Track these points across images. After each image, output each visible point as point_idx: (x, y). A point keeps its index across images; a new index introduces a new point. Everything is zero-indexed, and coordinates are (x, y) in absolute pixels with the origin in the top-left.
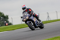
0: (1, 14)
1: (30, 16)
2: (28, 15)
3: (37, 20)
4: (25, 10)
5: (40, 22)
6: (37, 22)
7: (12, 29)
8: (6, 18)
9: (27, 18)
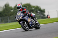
0: (38, 8)
1: (24, 16)
2: (22, 15)
3: (33, 20)
4: (20, 9)
5: (36, 22)
6: (32, 23)
7: (48, 22)
8: (43, 11)
9: (21, 18)
